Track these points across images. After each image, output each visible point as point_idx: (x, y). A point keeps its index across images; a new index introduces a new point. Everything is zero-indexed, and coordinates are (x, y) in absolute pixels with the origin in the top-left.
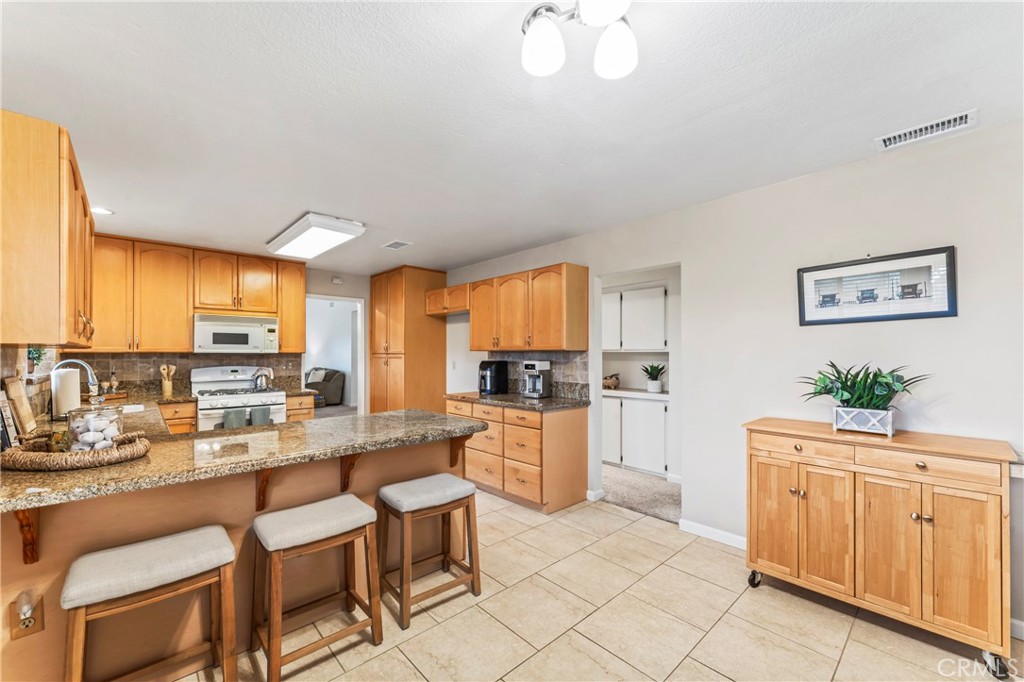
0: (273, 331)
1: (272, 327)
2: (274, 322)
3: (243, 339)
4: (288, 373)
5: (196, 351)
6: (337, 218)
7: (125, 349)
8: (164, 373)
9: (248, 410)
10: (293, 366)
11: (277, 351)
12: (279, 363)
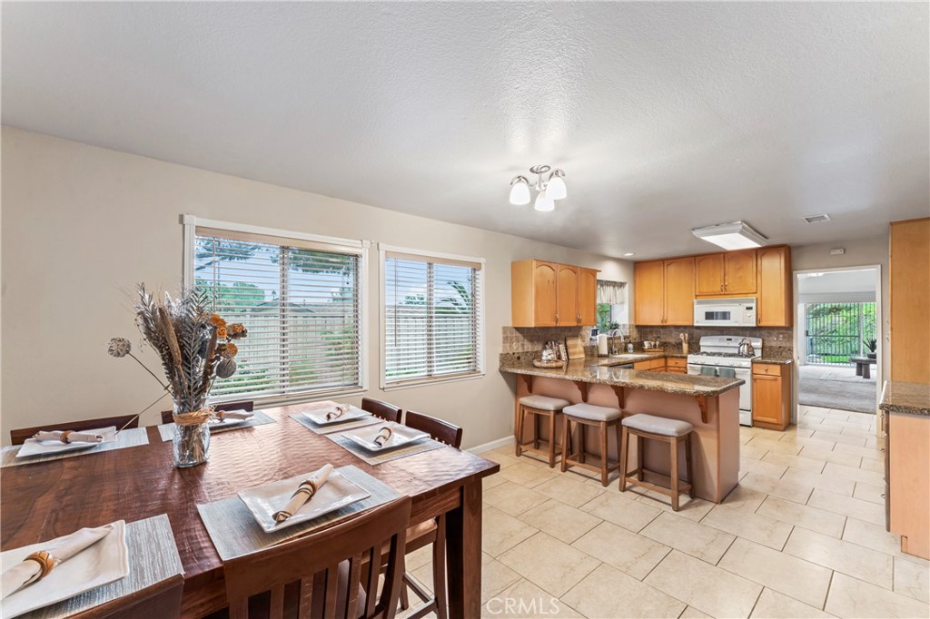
0: (750, 308)
1: (749, 305)
2: (751, 301)
3: (725, 316)
4: (779, 344)
5: (696, 324)
6: (717, 225)
7: (660, 324)
8: (682, 338)
9: (717, 368)
10: (784, 338)
11: (754, 325)
12: (770, 335)
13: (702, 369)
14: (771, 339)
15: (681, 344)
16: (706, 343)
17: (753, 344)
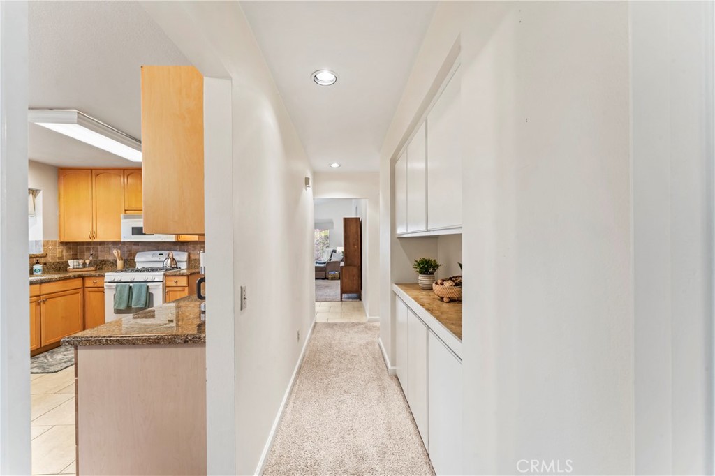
5: (123, 240)
7: (88, 240)
11: (175, 240)
12: (195, 249)
13: (117, 287)
14: (195, 252)
15: (116, 261)
16: (141, 259)
17: (177, 258)
